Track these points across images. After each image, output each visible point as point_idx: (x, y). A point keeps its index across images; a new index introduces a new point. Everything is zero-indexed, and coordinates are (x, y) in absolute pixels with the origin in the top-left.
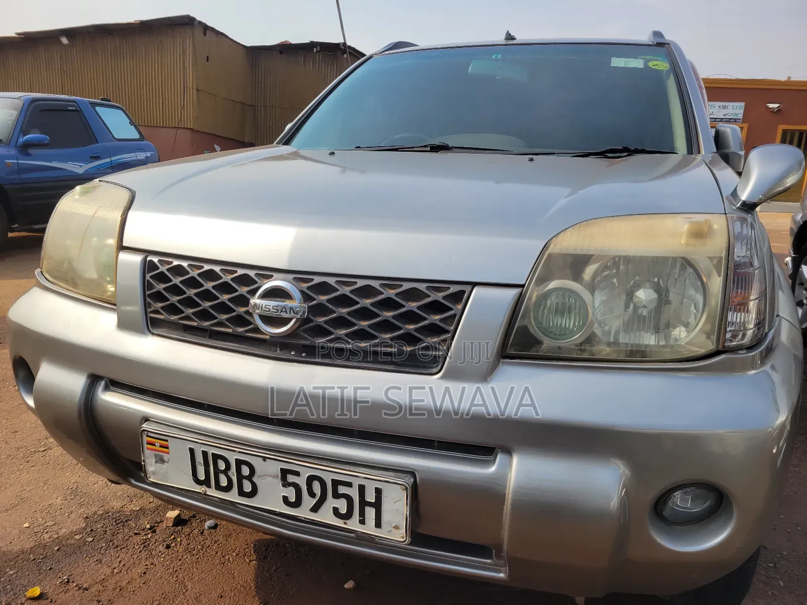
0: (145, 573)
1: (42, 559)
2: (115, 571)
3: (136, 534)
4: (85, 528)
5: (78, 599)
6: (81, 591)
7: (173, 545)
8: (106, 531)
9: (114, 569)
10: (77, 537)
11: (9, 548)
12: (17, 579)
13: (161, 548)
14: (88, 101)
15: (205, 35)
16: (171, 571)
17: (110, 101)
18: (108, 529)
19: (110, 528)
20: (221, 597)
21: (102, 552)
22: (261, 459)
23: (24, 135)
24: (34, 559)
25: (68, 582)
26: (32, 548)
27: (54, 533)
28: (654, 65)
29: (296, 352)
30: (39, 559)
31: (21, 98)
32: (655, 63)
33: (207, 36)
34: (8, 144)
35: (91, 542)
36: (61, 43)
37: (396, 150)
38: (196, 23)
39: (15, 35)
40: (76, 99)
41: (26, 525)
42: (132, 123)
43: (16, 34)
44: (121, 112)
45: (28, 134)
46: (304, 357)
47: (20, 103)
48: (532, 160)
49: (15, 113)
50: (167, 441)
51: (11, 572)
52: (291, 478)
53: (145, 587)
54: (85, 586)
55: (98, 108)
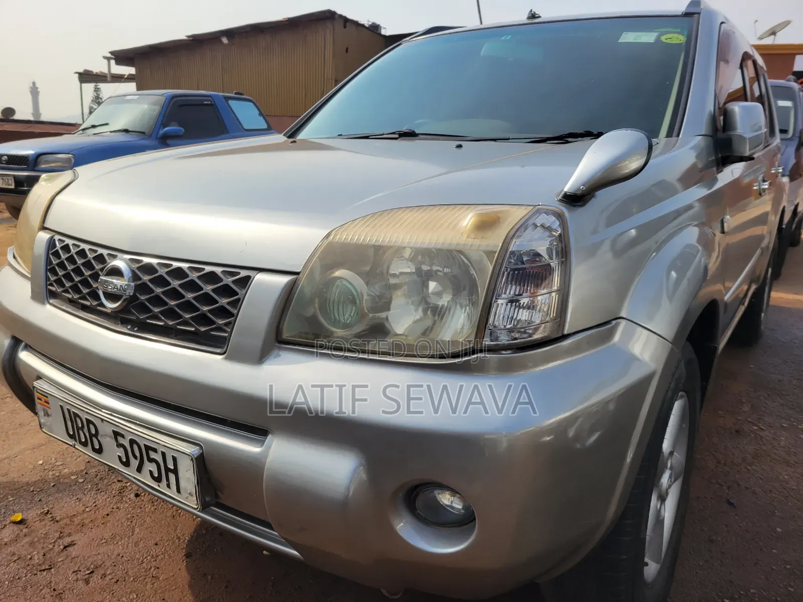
0: (108, 515)
1: (38, 492)
2: (87, 510)
3: (119, 481)
4: (82, 471)
5: (48, 528)
6: (52, 522)
7: (143, 494)
8: (97, 475)
9: (87, 507)
10: (73, 477)
11: (20, 480)
12: (12, 506)
13: (132, 496)
14: (223, 96)
15: (345, 27)
16: (129, 516)
17: (243, 95)
18: (99, 474)
19: (102, 473)
20: (156, 544)
21: (86, 492)
22: (100, 420)
23: (164, 127)
24: (33, 491)
25: (47, 513)
26: (35, 482)
27: (58, 471)
28: (666, 39)
29: (132, 326)
30: (36, 491)
31: (164, 95)
32: (669, 36)
33: (347, 28)
34: (150, 136)
35: (81, 483)
36: (221, 42)
37: (367, 137)
38: (337, 16)
39: (185, 38)
40: (212, 95)
41: (41, 462)
42: (261, 114)
43: (187, 36)
44: (251, 104)
45: (168, 126)
46: (135, 331)
47: (163, 99)
48: (460, 146)
49: (157, 109)
50: (47, 397)
51: (11, 499)
52: (120, 439)
53: (103, 526)
54: (58, 518)
55: (231, 102)
